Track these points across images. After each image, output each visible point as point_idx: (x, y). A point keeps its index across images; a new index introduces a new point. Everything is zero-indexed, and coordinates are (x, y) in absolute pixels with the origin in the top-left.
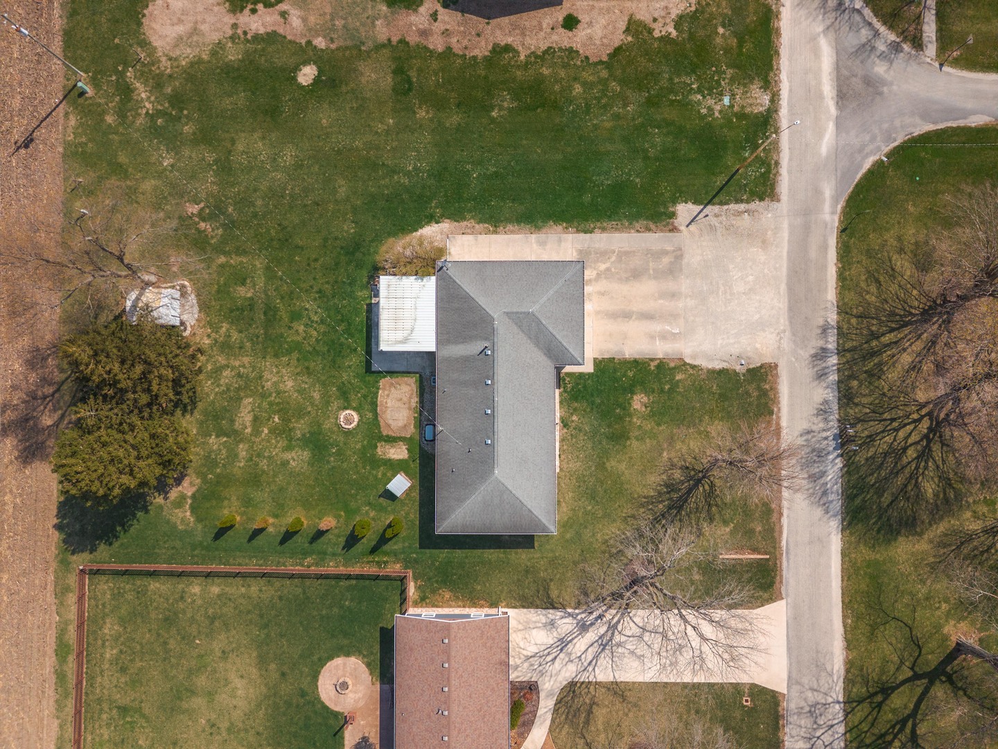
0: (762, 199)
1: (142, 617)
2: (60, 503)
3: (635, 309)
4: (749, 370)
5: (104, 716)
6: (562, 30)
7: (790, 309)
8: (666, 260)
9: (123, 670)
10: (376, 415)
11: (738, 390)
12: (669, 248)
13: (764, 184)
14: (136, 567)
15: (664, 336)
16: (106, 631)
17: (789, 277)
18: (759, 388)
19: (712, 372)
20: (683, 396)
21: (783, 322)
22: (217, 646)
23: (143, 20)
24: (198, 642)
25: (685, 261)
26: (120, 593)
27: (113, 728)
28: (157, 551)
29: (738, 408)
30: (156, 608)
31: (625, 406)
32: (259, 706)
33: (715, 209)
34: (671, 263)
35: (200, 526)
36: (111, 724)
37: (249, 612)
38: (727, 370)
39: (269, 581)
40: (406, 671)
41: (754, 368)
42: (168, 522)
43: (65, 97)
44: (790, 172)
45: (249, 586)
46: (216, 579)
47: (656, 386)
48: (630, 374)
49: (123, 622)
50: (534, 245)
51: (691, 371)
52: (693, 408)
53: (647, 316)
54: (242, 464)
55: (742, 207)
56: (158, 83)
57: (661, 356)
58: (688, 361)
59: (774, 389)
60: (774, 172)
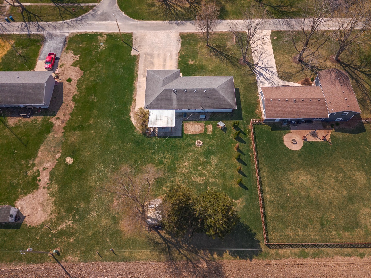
0: (132, 36)
1: (283, 218)
2: (240, 258)
3: (162, 63)
4: (181, 39)
5: (327, 234)
6: (71, 83)
7: (164, 30)
8: (148, 56)
9: (306, 226)
10: (197, 135)
11: (187, 41)
12: (144, 56)
13: (127, 36)
14: (263, 222)
15: (171, 56)
16: (291, 234)
17: (155, 30)
18: (186, 37)
19: (182, 46)
20: (189, 53)
21: (167, 31)
22: (289, 187)
23: (32, 226)
24: (288, 195)
25: (148, 52)
26: (274, 229)
27: (331, 230)
28: (255, 213)
30: (278, 212)
31: (192, 66)
32: (308, 171)
33: (134, 47)
34: (149, 55)
35: (243, 196)
36: (329, 230)
37: (273, 175)
38: (181, 43)
39: (261, 169)
40: (284, 114)
41: (181, 37)
42: (243, 209)
43: (58, 262)
44: (125, 30)
45: (264, 176)
46: (263, 189)
47: (186, 59)
48: (182, 64)
49: (286, 227)
50: (141, 89)
51: (182, 51)
52: (193, 50)
53: (165, 60)
54: (218, 180)
55: (134, 40)
56: (60, 219)
57: (177, 57)
58: (178, 51)
59: (187, 33)
60: (124, 34)
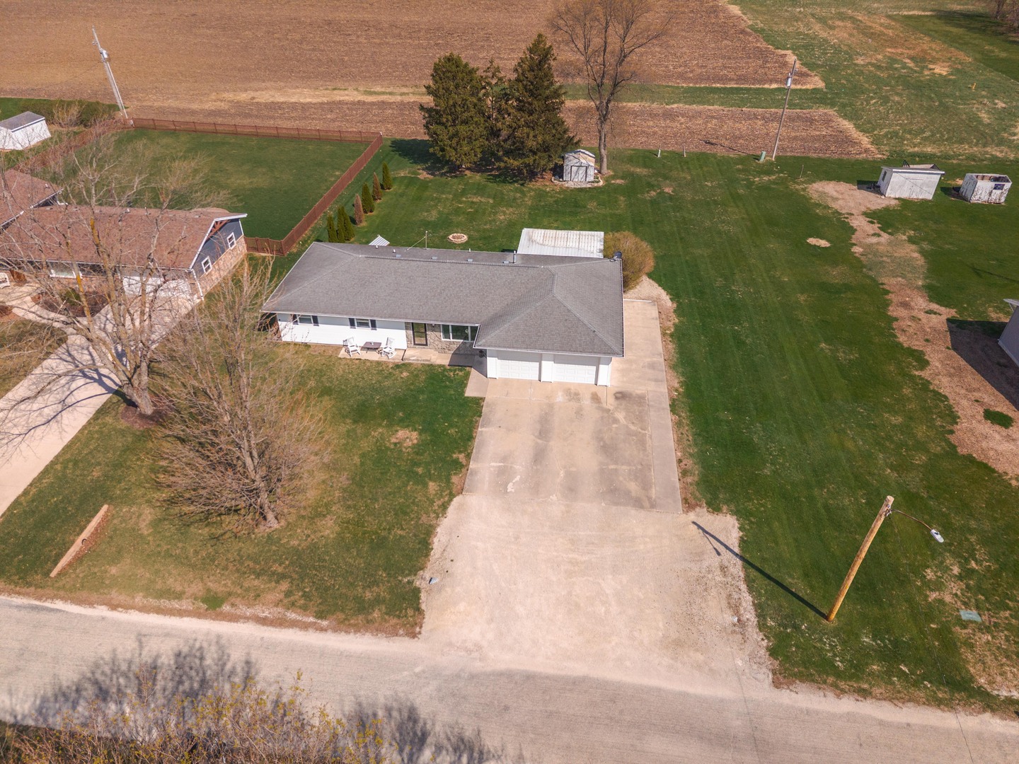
0: (773, 652)
3: (552, 443)
4: (416, 592)
5: (265, 143)
6: (981, 410)
7: (529, 677)
8: (633, 487)
9: (294, 150)
11: (385, 570)
12: (653, 493)
13: (806, 663)
15: (504, 474)
16: (328, 147)
17: (601, 685)
18: (378, 601)
19: (430, 531)
20: (399, 488)
21: (502, 660)
22: (285, 176)
24: (295, 171)
25: (633, 512)
29: (351, 565)
31: (406, 422)
33: (737, 567)
34: (628, 493)
38: (427, 555)
41: (419, 598)
42: (400, 169)
44: (850, 717)
47: (426, 457)
48: (452, 431)
51: (438, 503)
52: (375, 500)
53: (539, 456)
54: (434, 195)
55: (750, 615)
56: (779, 183)
57: (472, 465)
58: (456, 500)
59: (368, 626)
60: (842, 684)
